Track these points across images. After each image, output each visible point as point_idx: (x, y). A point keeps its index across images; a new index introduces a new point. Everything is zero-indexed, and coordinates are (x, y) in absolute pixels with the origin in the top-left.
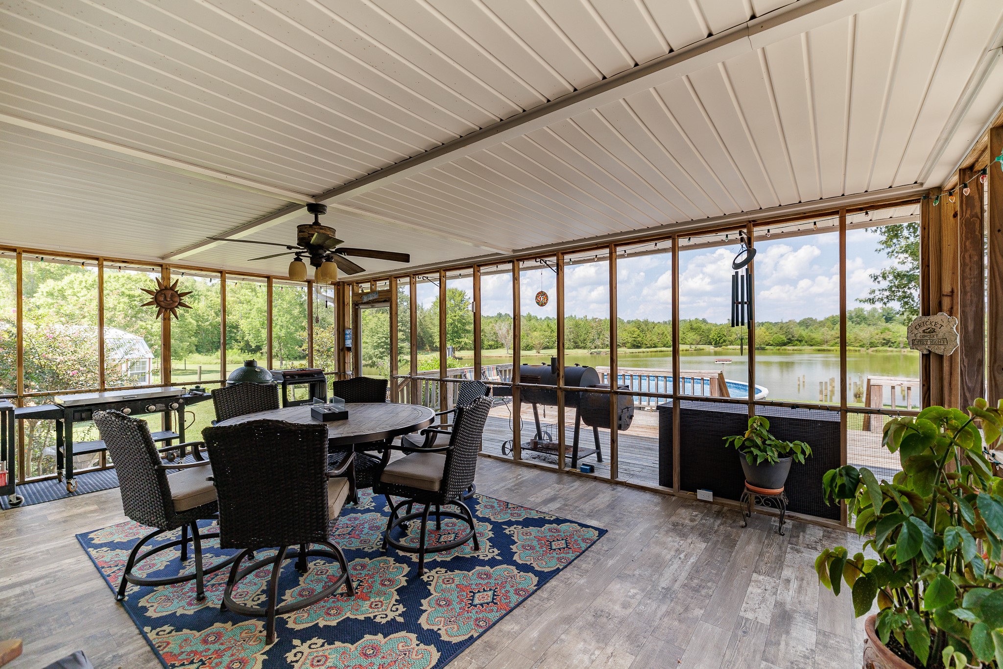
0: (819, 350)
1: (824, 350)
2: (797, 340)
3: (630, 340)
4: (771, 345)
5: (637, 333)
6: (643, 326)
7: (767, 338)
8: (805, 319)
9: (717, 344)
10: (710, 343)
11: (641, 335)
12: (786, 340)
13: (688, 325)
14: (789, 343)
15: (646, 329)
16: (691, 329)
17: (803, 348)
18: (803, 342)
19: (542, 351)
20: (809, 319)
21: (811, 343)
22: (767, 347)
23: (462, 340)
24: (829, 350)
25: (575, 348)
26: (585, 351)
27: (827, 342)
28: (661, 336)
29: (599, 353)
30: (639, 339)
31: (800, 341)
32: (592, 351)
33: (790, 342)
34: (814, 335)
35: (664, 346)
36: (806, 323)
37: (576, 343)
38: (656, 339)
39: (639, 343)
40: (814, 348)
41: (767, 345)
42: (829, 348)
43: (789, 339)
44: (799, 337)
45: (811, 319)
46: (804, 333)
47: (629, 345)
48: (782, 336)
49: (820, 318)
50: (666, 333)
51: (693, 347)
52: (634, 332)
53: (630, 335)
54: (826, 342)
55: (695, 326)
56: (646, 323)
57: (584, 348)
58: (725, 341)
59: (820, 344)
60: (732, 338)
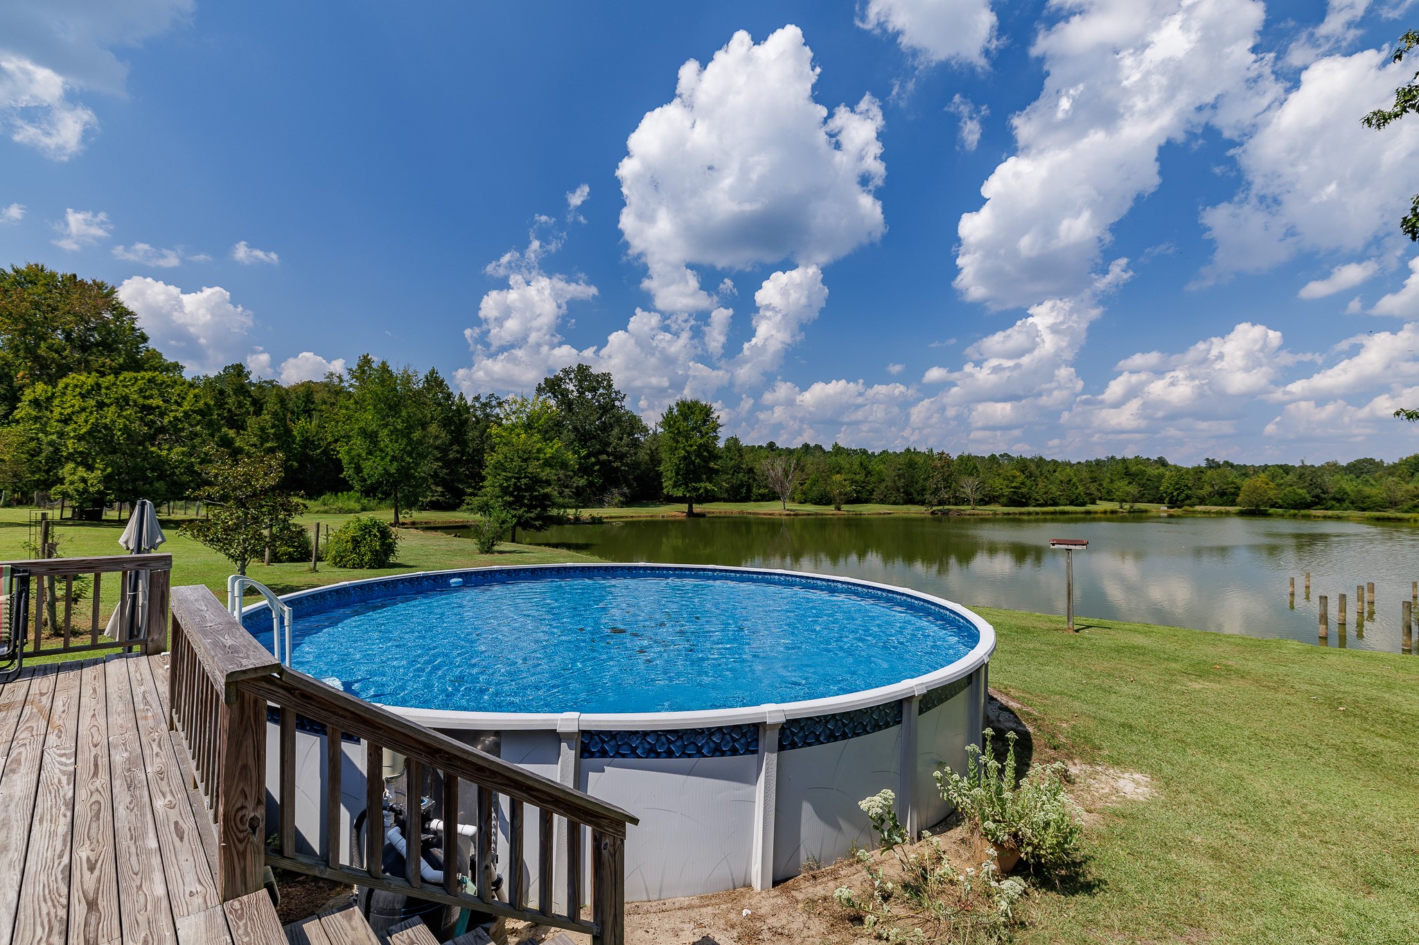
0: (1378, 519)
1: (1389, 519)
2: (1334, 499)
3: (1007, 491)
4: (1280, 507)
5: (1019, 480)
6: (1033, 467)
7: (1271, 494)
8: (1358, 461)
9: (1173, 503)
10: (1161, 501)
11: (1028, 482)
12: (1309, 498)
13: (1120, 467)
14: (1317, 504)
15: (1037, 472)
16: (1127, 474)
17: (1346, 513)
18: (1347, 503)
19: (845, 507)
20: (1365, 460)
21: (1361, 504)
22: (1272, 511)
23: (702, 485)
24: (1400, 520)
25: (906, 503)
26: (922, 508)
27: (1396, 504)
28: (1065, 486)
29: (946, 513)
30: (1024, 490)
31: (1340, 501)
32: (934, 508)
33: (1317, 502)
34: (1367, 490)
35: (1072, 503)
36: (1362, 468)
37: (906, 493)
38: (1055, 490)
39: (1024, 496)
40: (1367, 514)
41: (1272, 506)
42: (1399, 515)
43: (1317, 496)
44: (1338, 492)
45: (1371, 461)
46: (1349, 485)
47: (1004, 500)
48: (1300, 491)
49: (1390, 459)
50: (1075, 480)
51: (1127, 506)
52: (1015, 477)
53: (1006, 482)
54: (1393, 504)
55: (1133, 469)
56: (1040, 462)
57: (922, 503)
58: (1188, 497)
59: (1382, 507)
60: (1203, 492)
